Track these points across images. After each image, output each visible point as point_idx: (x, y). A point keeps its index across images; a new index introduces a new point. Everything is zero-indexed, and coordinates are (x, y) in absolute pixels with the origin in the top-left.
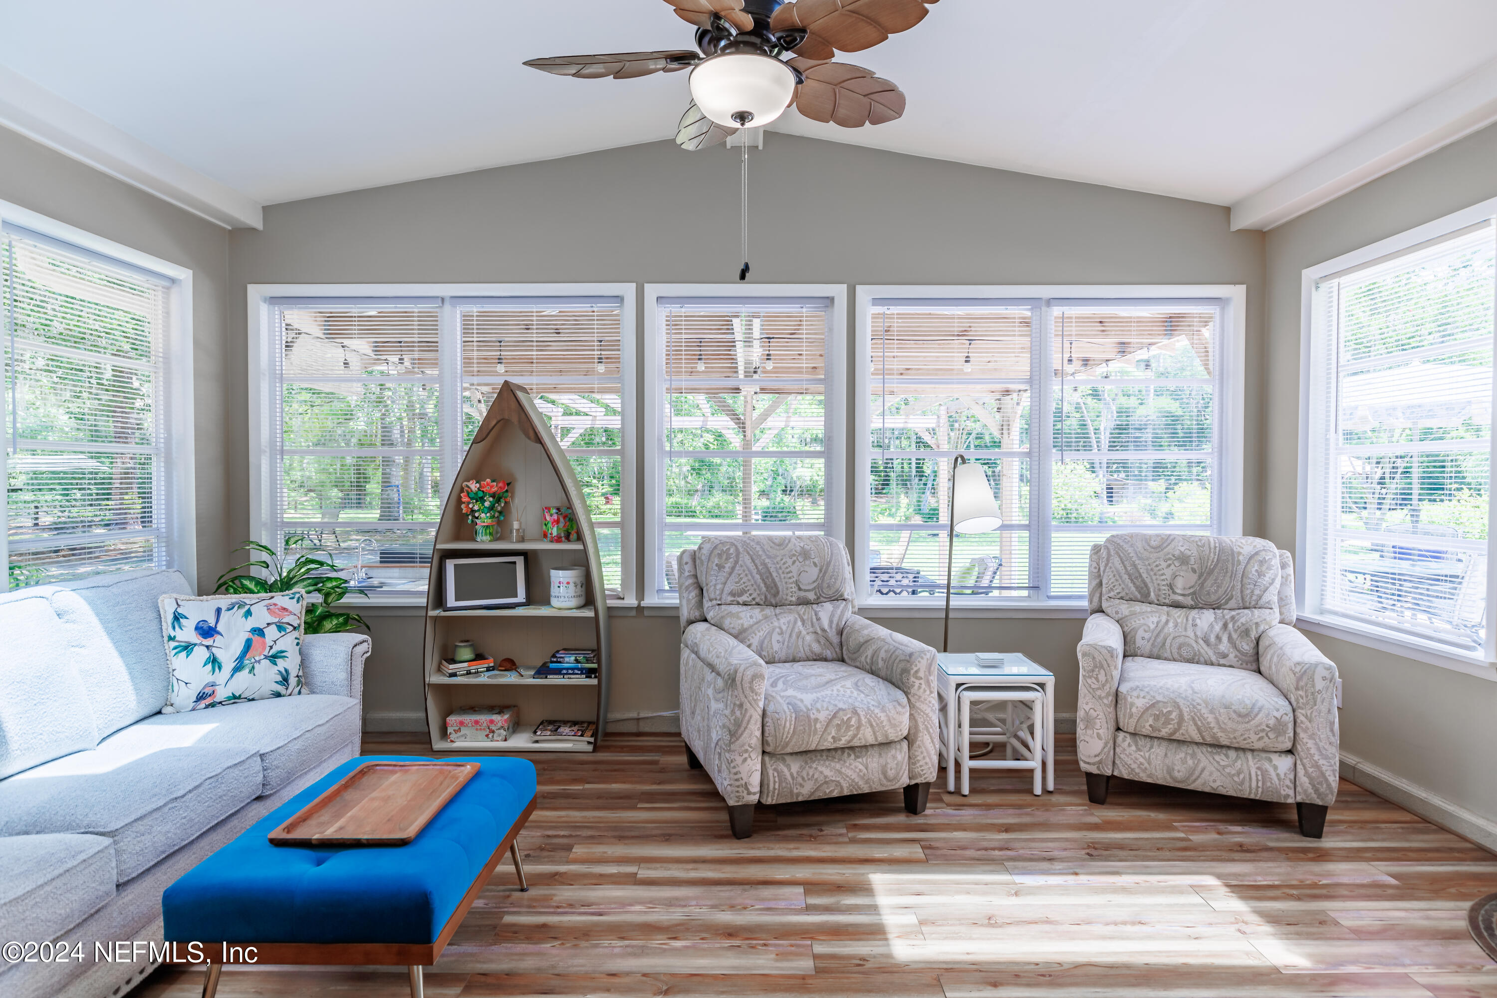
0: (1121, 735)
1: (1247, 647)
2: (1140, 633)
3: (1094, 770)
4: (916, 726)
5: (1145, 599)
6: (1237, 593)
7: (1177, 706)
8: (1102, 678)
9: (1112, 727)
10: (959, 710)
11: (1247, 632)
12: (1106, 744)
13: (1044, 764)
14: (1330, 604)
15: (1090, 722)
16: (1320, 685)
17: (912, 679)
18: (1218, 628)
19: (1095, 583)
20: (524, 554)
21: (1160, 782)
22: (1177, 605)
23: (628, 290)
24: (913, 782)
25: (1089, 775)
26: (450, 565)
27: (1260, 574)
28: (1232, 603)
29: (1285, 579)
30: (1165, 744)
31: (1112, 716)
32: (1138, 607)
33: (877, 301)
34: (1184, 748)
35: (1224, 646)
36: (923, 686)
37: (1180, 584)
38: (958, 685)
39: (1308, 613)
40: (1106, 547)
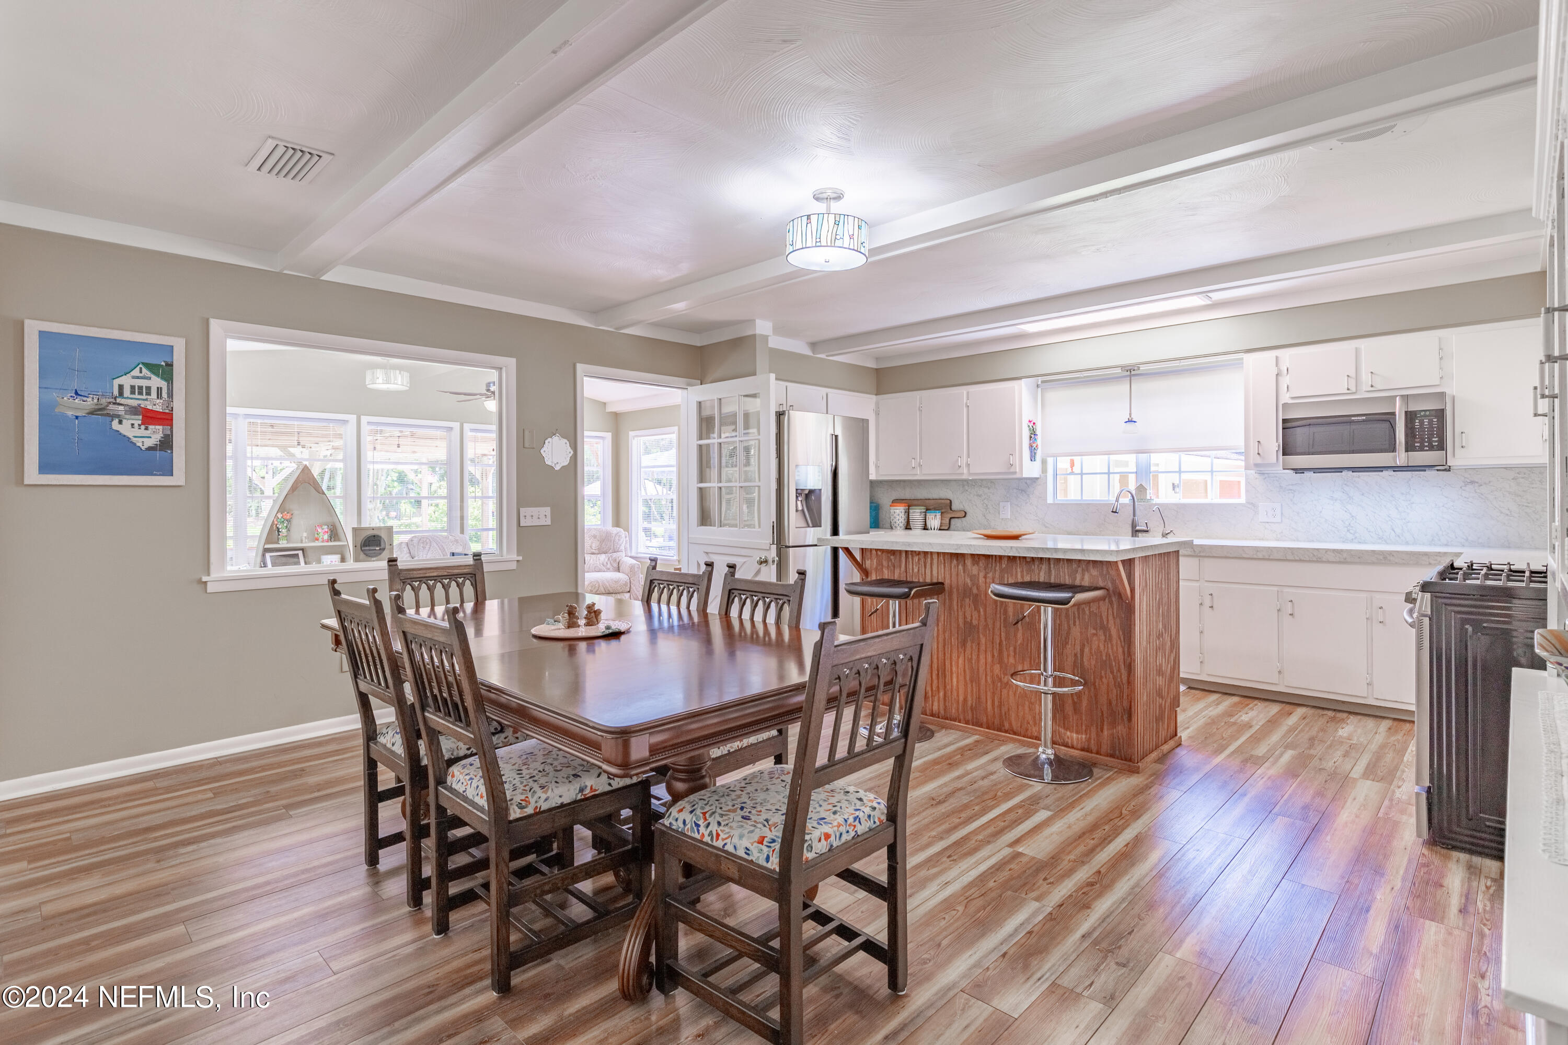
1: (615, 565)
6: (612, 547)
7: (598, 582)
11: (615, 560)
14: (640, 550)
16: (636, 569)
18: (606, 560)
20: (303, 550)
22: (593, 554)
23: (352, 418)
26: (268, 555)
27: (619, 540)
28: (611, 551)
29: (626, 541)
33: (472, 430)
35: (609, 566)
37: (594, 545)
39: (633, 554)
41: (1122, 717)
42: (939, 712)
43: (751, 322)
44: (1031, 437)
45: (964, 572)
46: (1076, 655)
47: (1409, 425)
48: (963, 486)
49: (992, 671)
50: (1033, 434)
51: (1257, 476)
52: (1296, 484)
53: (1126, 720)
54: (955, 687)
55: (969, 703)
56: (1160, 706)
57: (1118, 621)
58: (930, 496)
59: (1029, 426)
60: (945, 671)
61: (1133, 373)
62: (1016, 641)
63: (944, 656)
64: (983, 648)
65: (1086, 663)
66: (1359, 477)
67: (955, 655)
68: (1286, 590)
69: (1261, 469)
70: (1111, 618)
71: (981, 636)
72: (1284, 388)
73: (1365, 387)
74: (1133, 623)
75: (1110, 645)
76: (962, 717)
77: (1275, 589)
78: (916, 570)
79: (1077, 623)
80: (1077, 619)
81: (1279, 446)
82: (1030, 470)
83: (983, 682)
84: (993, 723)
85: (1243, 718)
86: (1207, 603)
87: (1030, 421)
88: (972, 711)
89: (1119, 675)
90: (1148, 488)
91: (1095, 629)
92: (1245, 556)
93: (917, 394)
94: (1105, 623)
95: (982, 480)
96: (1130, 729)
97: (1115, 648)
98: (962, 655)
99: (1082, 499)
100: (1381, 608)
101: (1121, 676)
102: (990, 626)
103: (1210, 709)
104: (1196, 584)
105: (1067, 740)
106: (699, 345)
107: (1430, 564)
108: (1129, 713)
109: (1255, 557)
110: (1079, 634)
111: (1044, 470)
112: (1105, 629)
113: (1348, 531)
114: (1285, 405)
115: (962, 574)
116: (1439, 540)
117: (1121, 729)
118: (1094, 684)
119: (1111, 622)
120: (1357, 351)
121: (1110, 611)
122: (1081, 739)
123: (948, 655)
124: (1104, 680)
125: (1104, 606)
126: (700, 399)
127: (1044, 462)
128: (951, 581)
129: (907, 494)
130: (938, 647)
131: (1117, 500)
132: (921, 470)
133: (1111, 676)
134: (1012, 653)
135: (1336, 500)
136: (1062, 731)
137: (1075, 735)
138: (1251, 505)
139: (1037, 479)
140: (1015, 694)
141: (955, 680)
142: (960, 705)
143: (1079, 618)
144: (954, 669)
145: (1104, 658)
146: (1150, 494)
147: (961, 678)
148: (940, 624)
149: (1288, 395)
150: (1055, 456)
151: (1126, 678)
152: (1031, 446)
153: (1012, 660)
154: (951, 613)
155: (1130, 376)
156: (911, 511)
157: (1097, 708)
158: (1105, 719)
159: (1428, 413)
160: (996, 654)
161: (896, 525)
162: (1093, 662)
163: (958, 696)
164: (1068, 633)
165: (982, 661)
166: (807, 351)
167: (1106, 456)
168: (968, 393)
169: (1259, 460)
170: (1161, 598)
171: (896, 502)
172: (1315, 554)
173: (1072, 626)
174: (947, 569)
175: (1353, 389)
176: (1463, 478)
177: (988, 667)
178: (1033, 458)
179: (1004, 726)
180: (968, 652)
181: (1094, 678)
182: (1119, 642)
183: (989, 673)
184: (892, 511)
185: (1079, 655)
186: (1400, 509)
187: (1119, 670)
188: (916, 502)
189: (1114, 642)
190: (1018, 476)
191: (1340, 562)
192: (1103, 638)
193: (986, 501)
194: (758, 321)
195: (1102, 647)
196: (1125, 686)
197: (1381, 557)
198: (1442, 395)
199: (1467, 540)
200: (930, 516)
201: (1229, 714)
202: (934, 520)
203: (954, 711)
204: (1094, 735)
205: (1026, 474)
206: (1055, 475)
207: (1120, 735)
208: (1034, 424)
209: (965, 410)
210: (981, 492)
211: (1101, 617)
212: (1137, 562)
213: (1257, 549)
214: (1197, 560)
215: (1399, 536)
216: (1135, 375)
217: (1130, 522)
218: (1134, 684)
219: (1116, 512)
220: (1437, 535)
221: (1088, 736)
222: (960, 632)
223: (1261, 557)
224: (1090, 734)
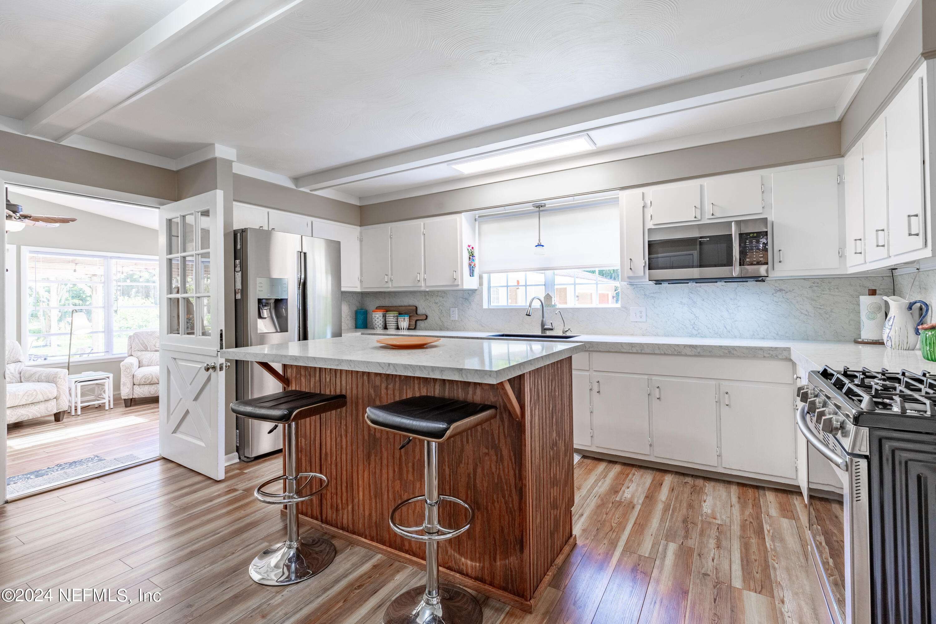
0: (135, 386)
2: (144, 360)
3: (126, 398)
4: (60, 394)
5: (146, 350)
8: (128, 371)
9: (132, 384)
10: (76, 390)
12: (130, 389)
13: (109, 401)
15: (124, 384)
17: (58, 379)
19: (129, 347)
21: (147, 396)
22: (157, 351)
24: (58, 411)
25: (125, 400)
30: (148, 386)
31: (132, 381)
32: (144, 352)
33: (32, 252)
34: (154, 385)
36: (63, 381)
38: (76, 382)
40: (133, 336)
41: (514, 546)
42: (348, 526)
43: (210, 146)
44: (470, 258)
45: (369, 382)
46: (469, 475)
47: (742, 245)
48: (425, 296)
49: (393, 487)
50: (472, 256)
51: (628, 286)
52: (656, 293)
53: (518, 550)
54: (361, 502)
55: (374, 518)
56: (555, 517)
57: (509, 439)
58: (402, 304)
59: (468, 250)
60: (352, 484)
61: (541, 209)
62: (414, 458)
63: (352, 469)
64: (385, 462)
65: (479, 485)
66: (700, 287)
67: (361, 468)
68: (654, 378)
69: (632, 282)
70: (502, 436)
71: (383, 450)
72: (648, 217)
73: (708, 215)
74: (523, 443)
75: (501, 467)
76: (367, 533)
77: (646, 377)
78: (328, 380)
79: (470, 441)
80: (470, 437)
81: (645, 262)
82: (469, 283)
83: (385, 497)
84: (395, 541)
85: (626, 495)
86: (596, 389)
87: (469, 246)
88: (376, 527)
89: (510, 500)
90: (553, 297)
91: (487, 448)
92: (623, 350)
93: (389, 226)
94: (497, 442)
95: (438, 291)
96: (522, 561)
97: (506, 470)
98: (367, 468)
99: (508, 305)
100: (727, 393)
101: (512, 501)
102: (392, 440)
103: (600, 484)
104: (587, 373)
105: (461, 567)
106: (175, 169)
107: (764, 357)
108: (521, 544)
109: (631, 351)
110: (472, 453)
111: (481, 284)
112: (496, 448)
113: (693, 328)
114: (649, 230)
115: (367, 384)
116: (758, 335)
117: (513, 560)
118: (487, 509)
119: (502, 441)
120: (702, 187)
121: (501, 428)
122: (475, 568)
123: (355, 468)
124: (496, 504)
125: (496, 423)
126: (169, 217)
127: (481, 278)
128: (357, 391)
129: (387, 302)
130: (346, 459)
131: (530, 306)
132: (392, 285)
133: (503, 500)
134: (411, 469)
135: (684, 304)
136: (457, 556)
137: (469, 562)
138: (625, 308)
139: (476, 290)
140: (414, 512)
141: (361, 494)
142: (366, 519)
143: (472, 436)
144: (360, 482)
145: (496, 480)
146: (556, 301)
147: (367, 492)
148: (348, 436)
149: (652, 223)
150: (489, 273)
151: (518, 504)
152: (470, 265)
153: (410, 477)
154: (357, 425)
155: (539, 211)
156: (387, 315)
157: (490, 534)
158: (498, 548)
159: (755, 235)
160: (396, 470)
161: (376, 326)
162: (486, 484)
163: (364, 510)
164: (462, 450)
165: (385, 476)
166: (290, 185)
167: (524, 273)
168: (424, 224)
169: (631, 274)
170: (555, 406)
171: (379, 308)
172: (676, 348)
173: (465, 443)
174: (354, 378)
175: (699, 217)
176: (774, 287)
177: (390, 483)
178: (472, 274)
179: (404, 545)
180: (372, 465)
181: (487, 503)
182: (510, 464)
183: (390, 488)
184: (373, 315)
185: (472, 476)
186: (730, 311)
187: (510, 495)
188: (392, 309)
189: (506, 464)
190: (460, 288)
191: (695, 356)
192: (494, 458)
193: (441, 307)
194: (217, 146)
195: (494, 469)
196: (517, 513)
197: (726, 351)
198: (765, 220)
199: (778, 334)
200: (401, 319)
201: (615, 490)
202: (404, 322)
203: (360, 526)
204: (487, 564)
205: (466, 286)
206: (489, 288)
207: (512, 567)
208: (473, 248)
209: (422, 237)
210: (437, 301)
211: (493, 434)
212: (527, 377)
213: (632, 345)
214: (587, 353)
215: (729, 332)
216: (542, 211)
217: (540, 323)
218: (525, 512)
219: (529, 315)
220: (757, 331)
221: (481, 565)
222: (365, 445)
223: (635, 351)
224: (484, 563)
